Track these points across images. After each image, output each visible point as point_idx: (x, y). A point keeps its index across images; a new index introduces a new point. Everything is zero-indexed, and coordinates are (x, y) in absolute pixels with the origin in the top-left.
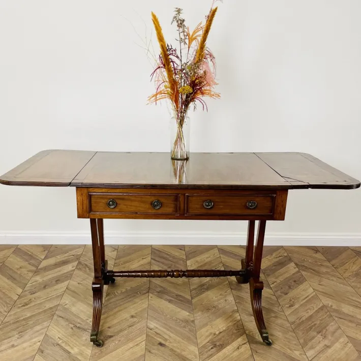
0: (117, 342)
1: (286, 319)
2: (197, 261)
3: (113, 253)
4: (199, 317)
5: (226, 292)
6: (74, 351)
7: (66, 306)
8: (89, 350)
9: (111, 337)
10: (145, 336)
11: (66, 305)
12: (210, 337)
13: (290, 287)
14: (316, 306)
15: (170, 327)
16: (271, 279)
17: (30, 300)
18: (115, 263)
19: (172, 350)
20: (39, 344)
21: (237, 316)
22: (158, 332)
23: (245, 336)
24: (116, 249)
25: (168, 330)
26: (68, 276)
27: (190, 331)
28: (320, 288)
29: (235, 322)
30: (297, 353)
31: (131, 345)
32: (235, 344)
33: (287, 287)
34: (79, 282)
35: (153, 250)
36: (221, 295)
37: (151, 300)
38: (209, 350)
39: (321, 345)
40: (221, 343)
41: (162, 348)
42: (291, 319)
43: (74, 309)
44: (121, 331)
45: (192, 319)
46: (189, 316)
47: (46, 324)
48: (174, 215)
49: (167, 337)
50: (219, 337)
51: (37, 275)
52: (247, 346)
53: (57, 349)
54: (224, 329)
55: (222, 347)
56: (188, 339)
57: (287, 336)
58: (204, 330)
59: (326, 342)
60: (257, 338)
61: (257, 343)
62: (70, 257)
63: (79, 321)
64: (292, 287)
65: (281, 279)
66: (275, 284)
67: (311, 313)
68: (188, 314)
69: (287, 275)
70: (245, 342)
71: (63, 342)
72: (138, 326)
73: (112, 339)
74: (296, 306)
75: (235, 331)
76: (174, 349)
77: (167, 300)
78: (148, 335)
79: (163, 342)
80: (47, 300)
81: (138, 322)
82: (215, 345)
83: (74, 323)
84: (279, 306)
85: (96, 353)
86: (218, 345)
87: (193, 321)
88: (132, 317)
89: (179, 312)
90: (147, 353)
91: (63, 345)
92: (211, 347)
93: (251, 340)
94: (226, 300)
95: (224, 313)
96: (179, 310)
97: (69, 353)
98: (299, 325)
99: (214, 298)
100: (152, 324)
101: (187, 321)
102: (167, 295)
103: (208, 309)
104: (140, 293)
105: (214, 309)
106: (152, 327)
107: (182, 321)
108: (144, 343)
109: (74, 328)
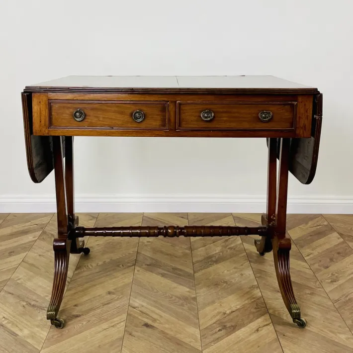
0: (84, 323)
1: (326, 296)
3: (90, 221)
4: (203, 294)
5: (242, 265)
6: (24, 333)
7: (18, 281)
8: (44, 331)
9: (77, 316)
10: (124, 316)
11: (19, 279)
12: (218, 317)
13: (331, 260)
15: (161, 305)
16: (305, 251)
19: (163, 332)
21: (257, 293)
22: (144, 310)
23: (267, 316)
24: (94, 217)
25: (159, 309)
26: (27, 247)
27: (190, 309)
29: (253, 300)
30: (343, 337)
31: (105, 325)
32: (254, 325)
33: (328, 260)
34: (41, 254)
35: (144, 218)
36: (235, 268)
37: (137, 274)
38: (216, 333)
40: (233, 324)
41: (149, 330)
42: (335, 296)
43: (29, 285)
44: (93, 309)
45: (194, 296)
46: (189, 292)
48: (161, 130)
49: (155, 316)
50: (231, 317)
52: (271, 327)
53: (0, 330)
54: (238, 307)
55: (234, 328)
56: (187, 320)
57: (328, 317)
58: (209, 309)
60: (285, 318)
61: (285, 324)
62: (31, 227)
63: (34, 298)
64: (334, 260)
65: (319, 250)
66: (311, 256)
68: (188, 290)
69: (327, 246)
70: (268, 323)
71: (8, 323)
72: (117, 304)
73: (79, 319)
74: (341, 282)
75: (253, 310)
76: (166, 331)
77: (159, 274)
78: (129, 315)
79: (150, 322)
81: (117, 300)
82: (225, 326)
83: (26, 300)
84: (316, 282)
85: (53, 336)
86: (228, 325)
87: (195, 299)
88: (109, 293)
89: (175, 288)
90: (127, 336)
91: (9, 326)
92: (218, 329)
93: (276, 320)
94: (242, 275)
95: (239, 289)
96: (175, 285)
97: (14, 334)
98: (346, 303)
99: (226, 272)
100: (137, 302)
101: (186, 299)
102: (160, 268)
103: (216, 285)
104: (123, 266)
105: (225, 284)
106: (136, 305)
107: (179, 298)
108: (123, 324)
109: (26, 306)
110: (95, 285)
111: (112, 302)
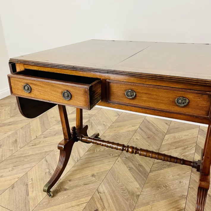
0: (66, 197)
2: (174, 137)
3: (115, 117)
4: (146, 193)
5: (184, 173)
6: (32, 195)
7: (56, 153)
9: (66, 190)
10: (90, 197)
15: (115, 196)
17: (40, 142)
18: (111, 126)
20: (17, 180)
21: (183, 204)
22: (103, 197)
24: (118, 115)
25: (112, 199)
27: (130, 205)
31: (74, 203)
35: (145, 120)
36: (178, 175)
37: (116, 163)
44: (76, 186)
45: (139, 193)
46: (138, 189)
47: (34, 164)
49: (106, 205)
53: (24, 188)
58: (142, 209)
62: (86, 115)
71: (31, 184)
72: (91, 186)
73: (65, 192)
77: (128, 167)
78: (92, 198)
79: (100, 209)
80: (48, 145)
81: (93, 183)
83: (51, 169)
87: (139, 196)
88: (93, 175)
89: (132, 182)
91: (29, 186)
94: (180, 182)
96: (133, 180)
97: (28, 195)
99: (171, 177)
100: (103, 188)
101: (132, 194)
102: (132, 162)
103: (158, 187)
104: (112, 155)
105: (164, 188)
106: (101, 190)
107: (129, 192)
108: (85, 205)
109: (47, 174)
110: (89, 167)
111: (89, 184)
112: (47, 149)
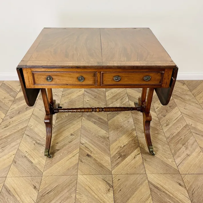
0: (61, 154)
1: (164, 135)
2: (112, 93)
4: (112, 135)
5: (128, 116)
6: (35, 161)
7: (31, 127)
8: (44, 160)
9: (58, 150)
10: (78, 149)
11: (31, 126)
12: (118, 150)
13: (167, 111)
14: (182, 125)
15: (94, 142)
16: (156, 105)
17: (10, 123)
18: (62, 95)
19: (95, 160)
20: (13, 156)
21: (135, 134)
22: (87, 146)
23: (139, 148)
25: (93, 145)
27: (106, 145)
28: (185, 111)
29: (133, 138)
30: (170, 160)
31: (70, 156)
32: (133, 154)
33: (165, 111)
34: (40, 109)
36: (125, 118)
37: (83, 122)
38: (117, 159)
39: (185, 154)
40: (125, 154)
41: (89, 159)
42: (168, 135)
43: (36, 130)
44: (65, 145)
45: (108, 136)
46: (106, 133)
47: (19, 141)
48: (93, 85)
49: (92, 150)
50: (124, 149)
51: (14, 104)
52: (140, 155)
53: (25, 160)
54: (127, 143)
55: (125, 156)
56: (104, 151)
57: (164, 148)
58: (114, 144)
59: (188, 152)
60: (146, 149)
61: (146, 153)
63: (39, 138)
64: (168, 111)
66: (158, 108)
67: (179, 130)
68: (105, 132)
70: (139, 153)
71: (28, 155)
72: (74, 142)
73: (58, 152)
74: (170, 125)
75: (133, 145)
76: (96, 159)
77: (93, 122)
78: (80, 149)
79: (89, 153)
80: (20, 123)
81: (75, 139)
82: (121, 155)
83: (36, 140)
84: (160, 125)
85: (48, 163)
87: (108, 138)
88: (72, 135)
89: (100, 131)
90: (80, 162)
91: (28, 157)
92: (118, 157)
93: (143, 151)
94: (128, 122)
95: (127, 131)
96: (100, 129)
97: (32, 163)
98: (172, 139)
99: (121, 120)
100: (84, 140)
101: (104, 138)
102: (93, 118)
103: (117, 129)
104: (77, 117)
105: (121, 128)
106: (83, 142)
107: (101, 137)
108: (78, 154)
109: (35, 144)
110: (65, 130)
111: (72, 141)
112: (21, 127)
